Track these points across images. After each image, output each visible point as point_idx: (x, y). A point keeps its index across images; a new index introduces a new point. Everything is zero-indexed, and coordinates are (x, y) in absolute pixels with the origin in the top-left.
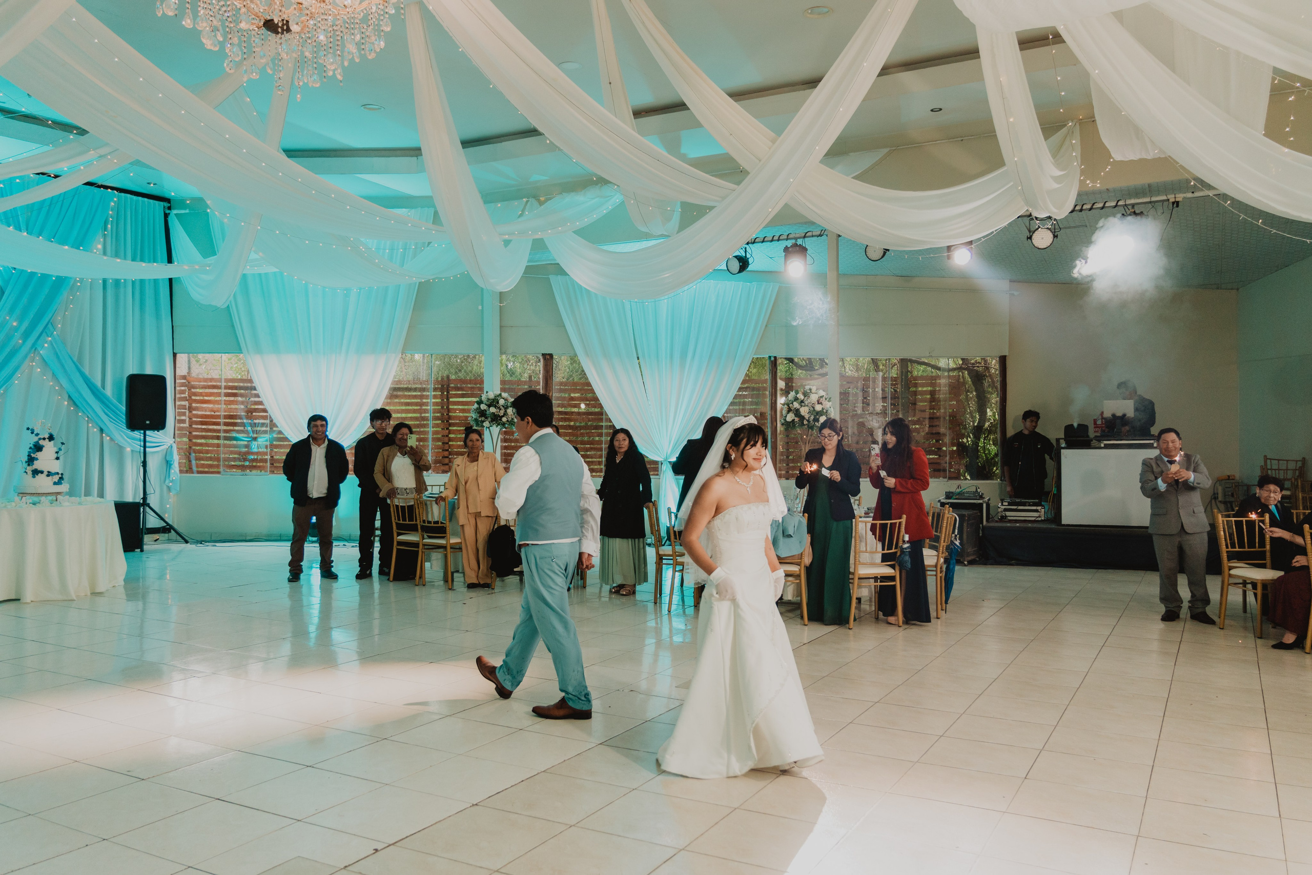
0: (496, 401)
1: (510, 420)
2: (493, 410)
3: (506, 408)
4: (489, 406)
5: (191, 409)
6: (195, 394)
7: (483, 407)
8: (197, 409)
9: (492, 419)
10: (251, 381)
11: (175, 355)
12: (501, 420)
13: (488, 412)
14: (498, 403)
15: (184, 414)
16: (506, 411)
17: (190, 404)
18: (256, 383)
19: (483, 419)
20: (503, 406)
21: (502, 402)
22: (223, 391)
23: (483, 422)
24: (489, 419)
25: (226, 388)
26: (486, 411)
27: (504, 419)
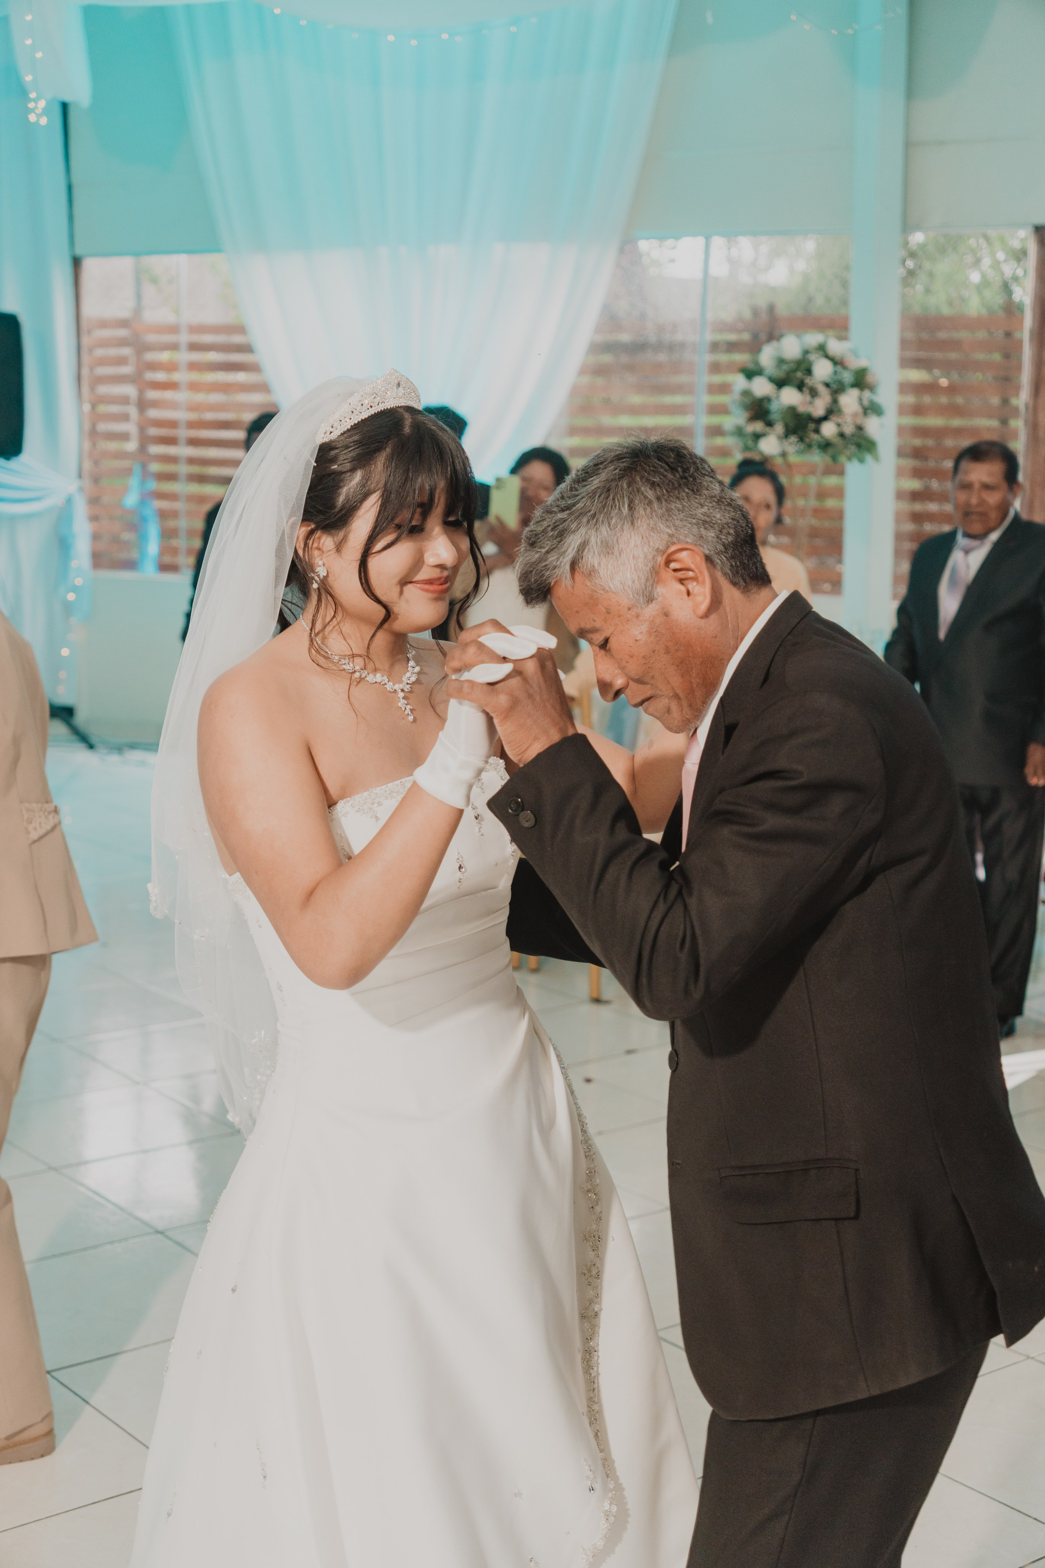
0: (803, 367)
1: (849, 430)
2: (790, 397)
3: (836, 389)
4: (780, 383)
5: (143, 405)
6: (154, 366)
7: (761, 387)
8: (155, 404)
9: (786, 426)
10: (241, 329)
11: (77, 263)
12: (817, 431)
13: (774, 407)
14: (809, 372)
15: (125, 418)
16: (835, 401)
17: (141, 392)
18: (256, 336)
19: (758, 426)
20: (827, 385)
21: (822, 370)
22: (185, 357)
23: (757, 437)
24: (779, 428)
25: (194, 347)
26: (768, 399)
27: (829, 429)
